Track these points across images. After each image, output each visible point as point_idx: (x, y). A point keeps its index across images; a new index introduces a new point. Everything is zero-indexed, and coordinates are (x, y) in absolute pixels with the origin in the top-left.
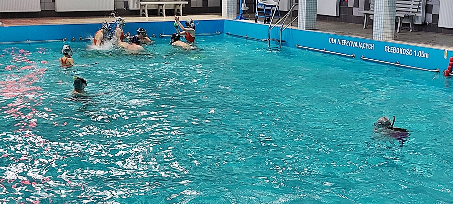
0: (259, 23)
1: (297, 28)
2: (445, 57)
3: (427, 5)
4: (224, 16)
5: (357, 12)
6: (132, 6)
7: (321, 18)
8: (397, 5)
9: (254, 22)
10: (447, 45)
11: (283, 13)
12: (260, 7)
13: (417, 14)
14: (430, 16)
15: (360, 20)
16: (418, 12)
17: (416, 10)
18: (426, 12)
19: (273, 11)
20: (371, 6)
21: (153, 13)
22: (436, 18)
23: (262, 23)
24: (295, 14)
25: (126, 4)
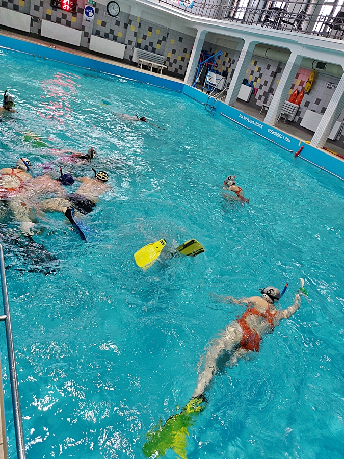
0: (204, 92)
1: (224, 103)
2: (299, 145)
3: (298, 111)
4: (185, 82)
5: (259, 103)
6: (134, 60)
7: (239, 100)
8: (284, 107)
9: (201, 91)
10: (301, 138)
11: (219, 91)
12: (207, 83)
13: (291, 115)
14: (297, 118)
15: (259, 108)
16: (292, 113)
17: (291, 112)
18: (296, 115)
19: (214, 88)
20: (268, 102)
21: (145, 67)
22: (300, 119)
23: (205, 93)
24: (225, 93)
25: (131, 57)
